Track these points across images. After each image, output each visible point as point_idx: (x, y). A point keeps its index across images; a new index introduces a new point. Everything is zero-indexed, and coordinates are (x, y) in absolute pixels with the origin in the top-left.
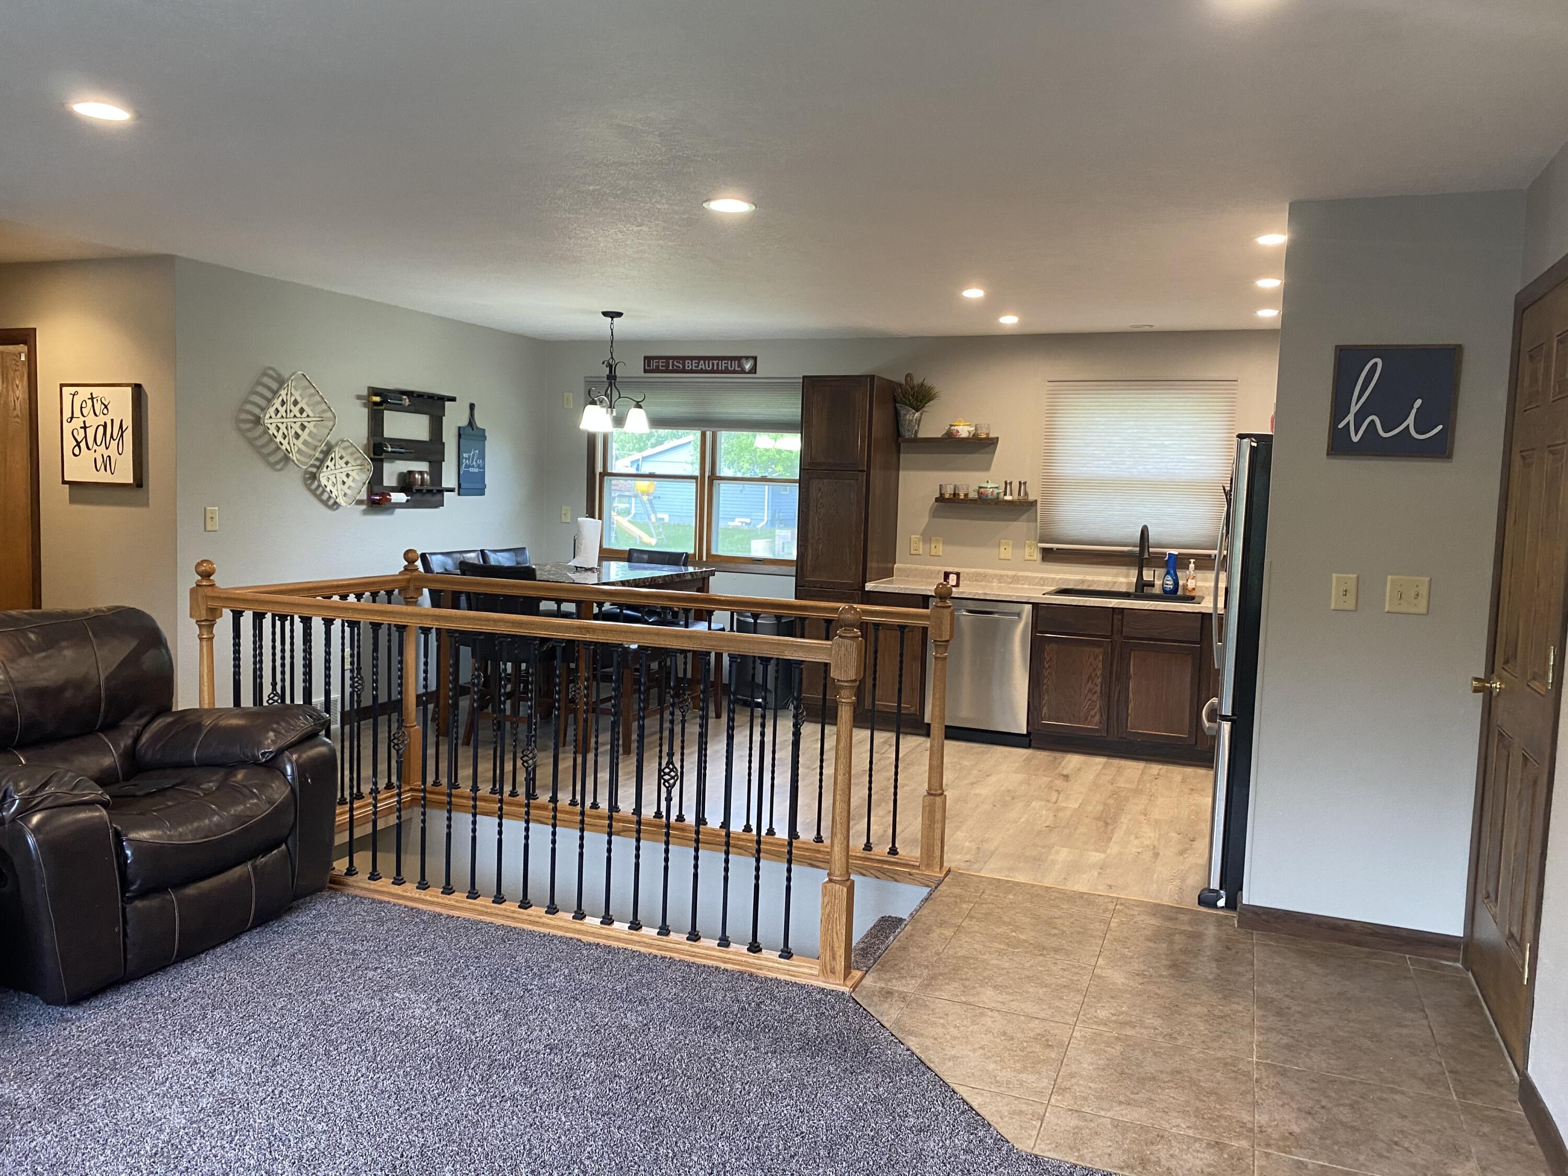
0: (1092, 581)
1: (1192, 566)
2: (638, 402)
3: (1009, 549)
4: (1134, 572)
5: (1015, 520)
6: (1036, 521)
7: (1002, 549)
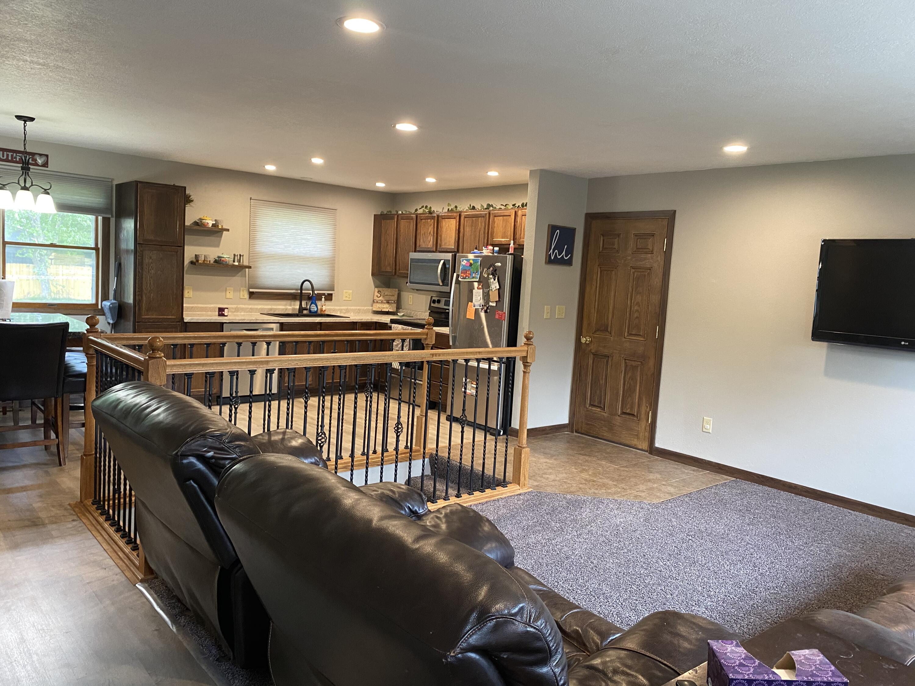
0: (276, 309)
1: (323, 299)
2: (45, 190)
3: (232, 293)
4: (298, 303)
5: (234, 276)
6: (245, 277)
7: (228, 293)
